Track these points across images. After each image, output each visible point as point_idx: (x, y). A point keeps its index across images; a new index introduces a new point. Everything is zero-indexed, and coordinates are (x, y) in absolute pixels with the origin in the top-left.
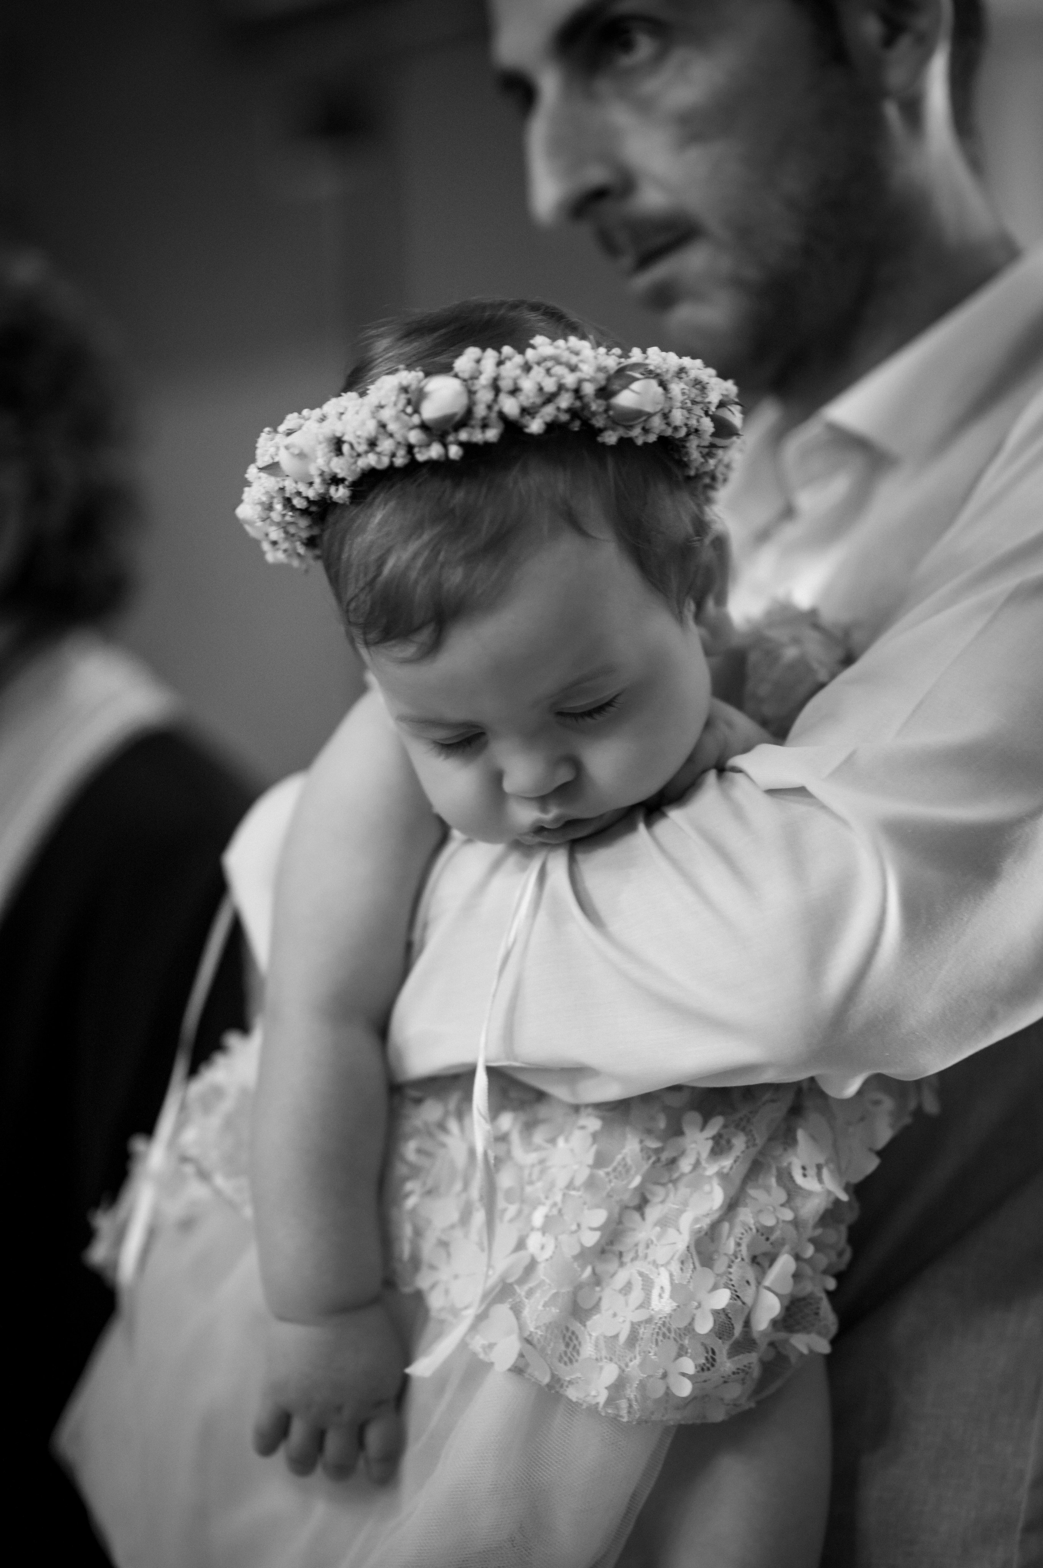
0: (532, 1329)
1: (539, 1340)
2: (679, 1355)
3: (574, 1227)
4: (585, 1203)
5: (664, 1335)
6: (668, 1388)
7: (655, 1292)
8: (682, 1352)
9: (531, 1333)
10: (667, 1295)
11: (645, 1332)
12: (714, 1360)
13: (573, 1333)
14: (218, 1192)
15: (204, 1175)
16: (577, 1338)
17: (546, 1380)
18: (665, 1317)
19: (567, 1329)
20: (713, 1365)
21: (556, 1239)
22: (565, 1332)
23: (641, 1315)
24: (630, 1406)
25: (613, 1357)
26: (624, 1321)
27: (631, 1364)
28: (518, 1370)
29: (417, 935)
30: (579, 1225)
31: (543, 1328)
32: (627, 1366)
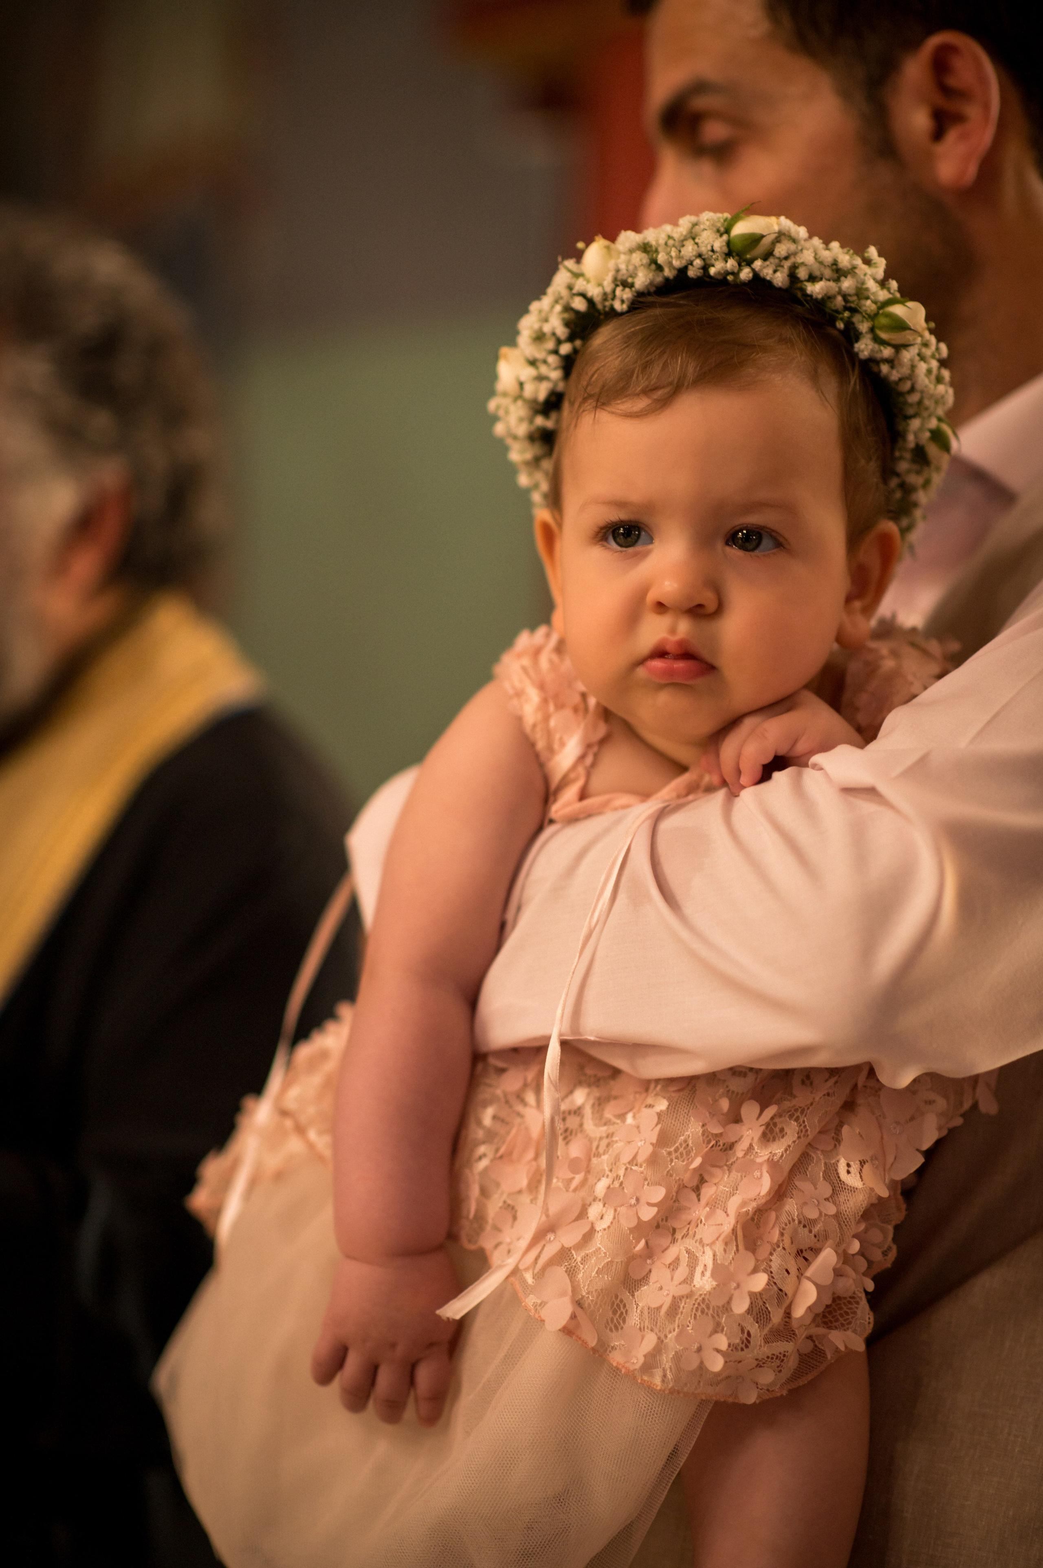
0: (584, 1294)
1: (589, 1304)
2: (715, 1331)
3: (633, 1201)
4: (646, 1179)
5: (703, 1312)
6: (702, 1363)
7: (699, 1270)
8: (718, 1328)
9: (583, 1297)
10: (708, 1274)
11: (686, 1307)
12: (749, 1342)
13: (621, 1301)
14: (311, 1146)
15: (300, 1130)
16: (625, 1306)
17: (592, 1343)
18: (705, 1295)
19: (617, 1297)
20: (747, 1347)
21: (615, 1210)
22: (614, 1299)
23: (684, 1290)
24: (665, 1376)
25: (654, 1328)
26: (668, 1294)
27: (669, 1336)
28: (568, 1331)
29: (510, 916)
30: (638, 1200)
31: (595, 1294)
32: (666, 1337)
